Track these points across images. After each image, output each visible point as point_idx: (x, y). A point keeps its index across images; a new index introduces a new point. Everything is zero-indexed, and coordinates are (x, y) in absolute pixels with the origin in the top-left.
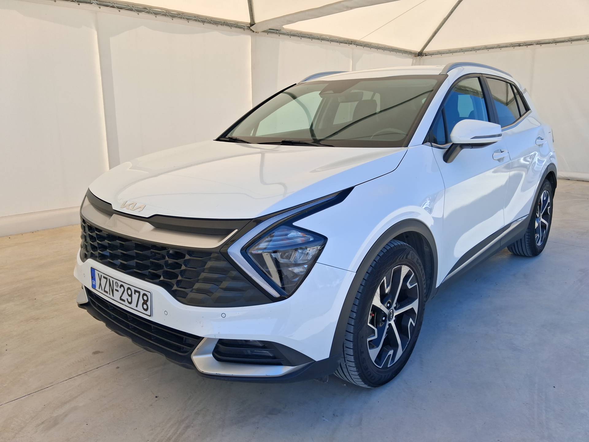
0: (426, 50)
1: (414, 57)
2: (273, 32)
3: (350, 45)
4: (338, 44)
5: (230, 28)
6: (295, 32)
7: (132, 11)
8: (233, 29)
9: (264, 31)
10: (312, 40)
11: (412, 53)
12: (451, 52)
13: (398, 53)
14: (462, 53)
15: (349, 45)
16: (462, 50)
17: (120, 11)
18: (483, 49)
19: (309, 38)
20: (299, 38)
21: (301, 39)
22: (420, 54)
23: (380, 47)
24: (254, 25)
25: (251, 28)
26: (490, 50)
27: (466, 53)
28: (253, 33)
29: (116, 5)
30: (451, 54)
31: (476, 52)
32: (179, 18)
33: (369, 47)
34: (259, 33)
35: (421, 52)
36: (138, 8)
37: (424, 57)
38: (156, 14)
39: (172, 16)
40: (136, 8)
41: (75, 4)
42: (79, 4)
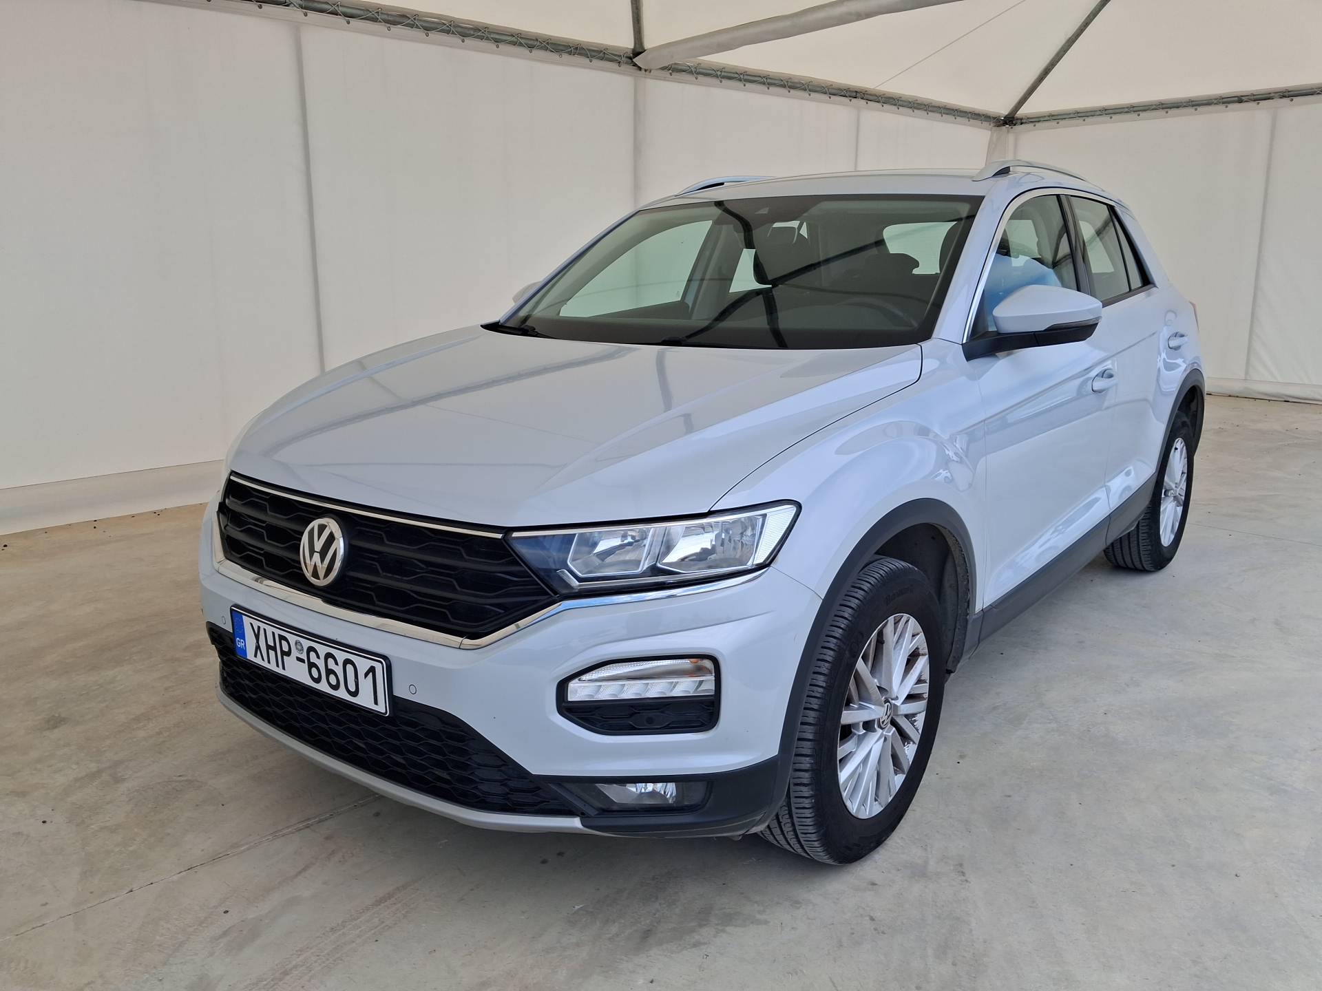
0: (1023, 112)
1: (995, 126)
2: (684, 71)
3: (854, 100)
4: (825, 97)
5: (588, 60)
6: (733, 69)
7: (376, 21)
8: (596, 62)
9: (663, 69)
10: (768, 88)
11: (989, 117)
12: (1079, 115)
13: (958, 118)
14: (1107, 118)
15: (850, 100)
16: (1107, 112)
17: (348, 23)
18: (1153, 110)
19: (764, 84)
20: (740, 84)
21: (745, 85)
22: (1010, 120)
23: (921, 104)
24: (640, 53)
25: (634, 60)
26: (1171, 112)
27: (1115, 117)
28: (639, 72)
29: (340, 8)
30: (1082, 119)
31: (1139, 115)
32: (478, 37)
33: (895, 105)
34: (652, 71)
35: (1011, 116)
36: (388, 15)
37: (1018, 128)
38: (427, 29)
39: (461, 32)
40: (385, 17)
41: (253, 6)
42: (260, 7)
